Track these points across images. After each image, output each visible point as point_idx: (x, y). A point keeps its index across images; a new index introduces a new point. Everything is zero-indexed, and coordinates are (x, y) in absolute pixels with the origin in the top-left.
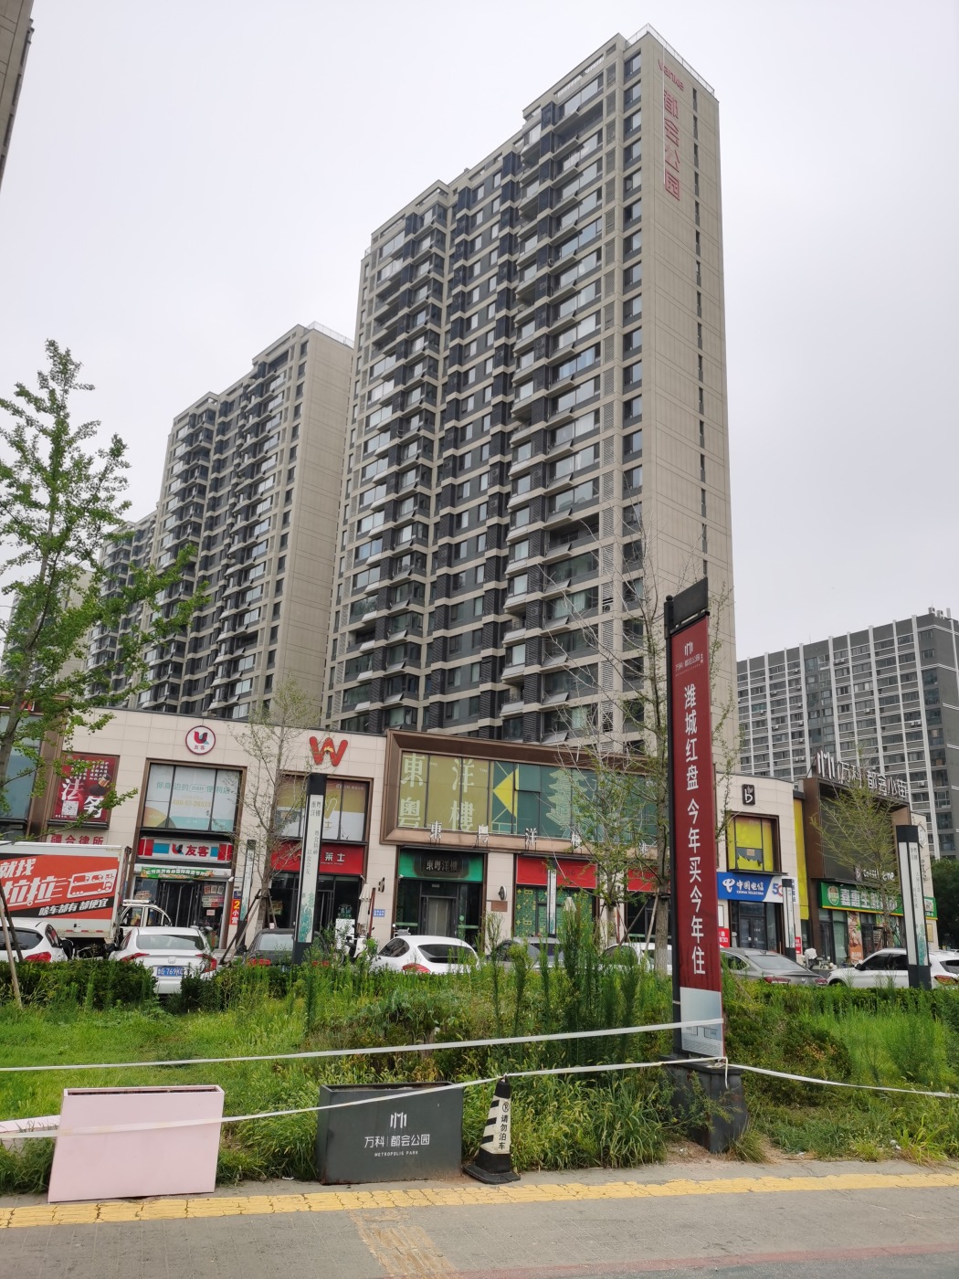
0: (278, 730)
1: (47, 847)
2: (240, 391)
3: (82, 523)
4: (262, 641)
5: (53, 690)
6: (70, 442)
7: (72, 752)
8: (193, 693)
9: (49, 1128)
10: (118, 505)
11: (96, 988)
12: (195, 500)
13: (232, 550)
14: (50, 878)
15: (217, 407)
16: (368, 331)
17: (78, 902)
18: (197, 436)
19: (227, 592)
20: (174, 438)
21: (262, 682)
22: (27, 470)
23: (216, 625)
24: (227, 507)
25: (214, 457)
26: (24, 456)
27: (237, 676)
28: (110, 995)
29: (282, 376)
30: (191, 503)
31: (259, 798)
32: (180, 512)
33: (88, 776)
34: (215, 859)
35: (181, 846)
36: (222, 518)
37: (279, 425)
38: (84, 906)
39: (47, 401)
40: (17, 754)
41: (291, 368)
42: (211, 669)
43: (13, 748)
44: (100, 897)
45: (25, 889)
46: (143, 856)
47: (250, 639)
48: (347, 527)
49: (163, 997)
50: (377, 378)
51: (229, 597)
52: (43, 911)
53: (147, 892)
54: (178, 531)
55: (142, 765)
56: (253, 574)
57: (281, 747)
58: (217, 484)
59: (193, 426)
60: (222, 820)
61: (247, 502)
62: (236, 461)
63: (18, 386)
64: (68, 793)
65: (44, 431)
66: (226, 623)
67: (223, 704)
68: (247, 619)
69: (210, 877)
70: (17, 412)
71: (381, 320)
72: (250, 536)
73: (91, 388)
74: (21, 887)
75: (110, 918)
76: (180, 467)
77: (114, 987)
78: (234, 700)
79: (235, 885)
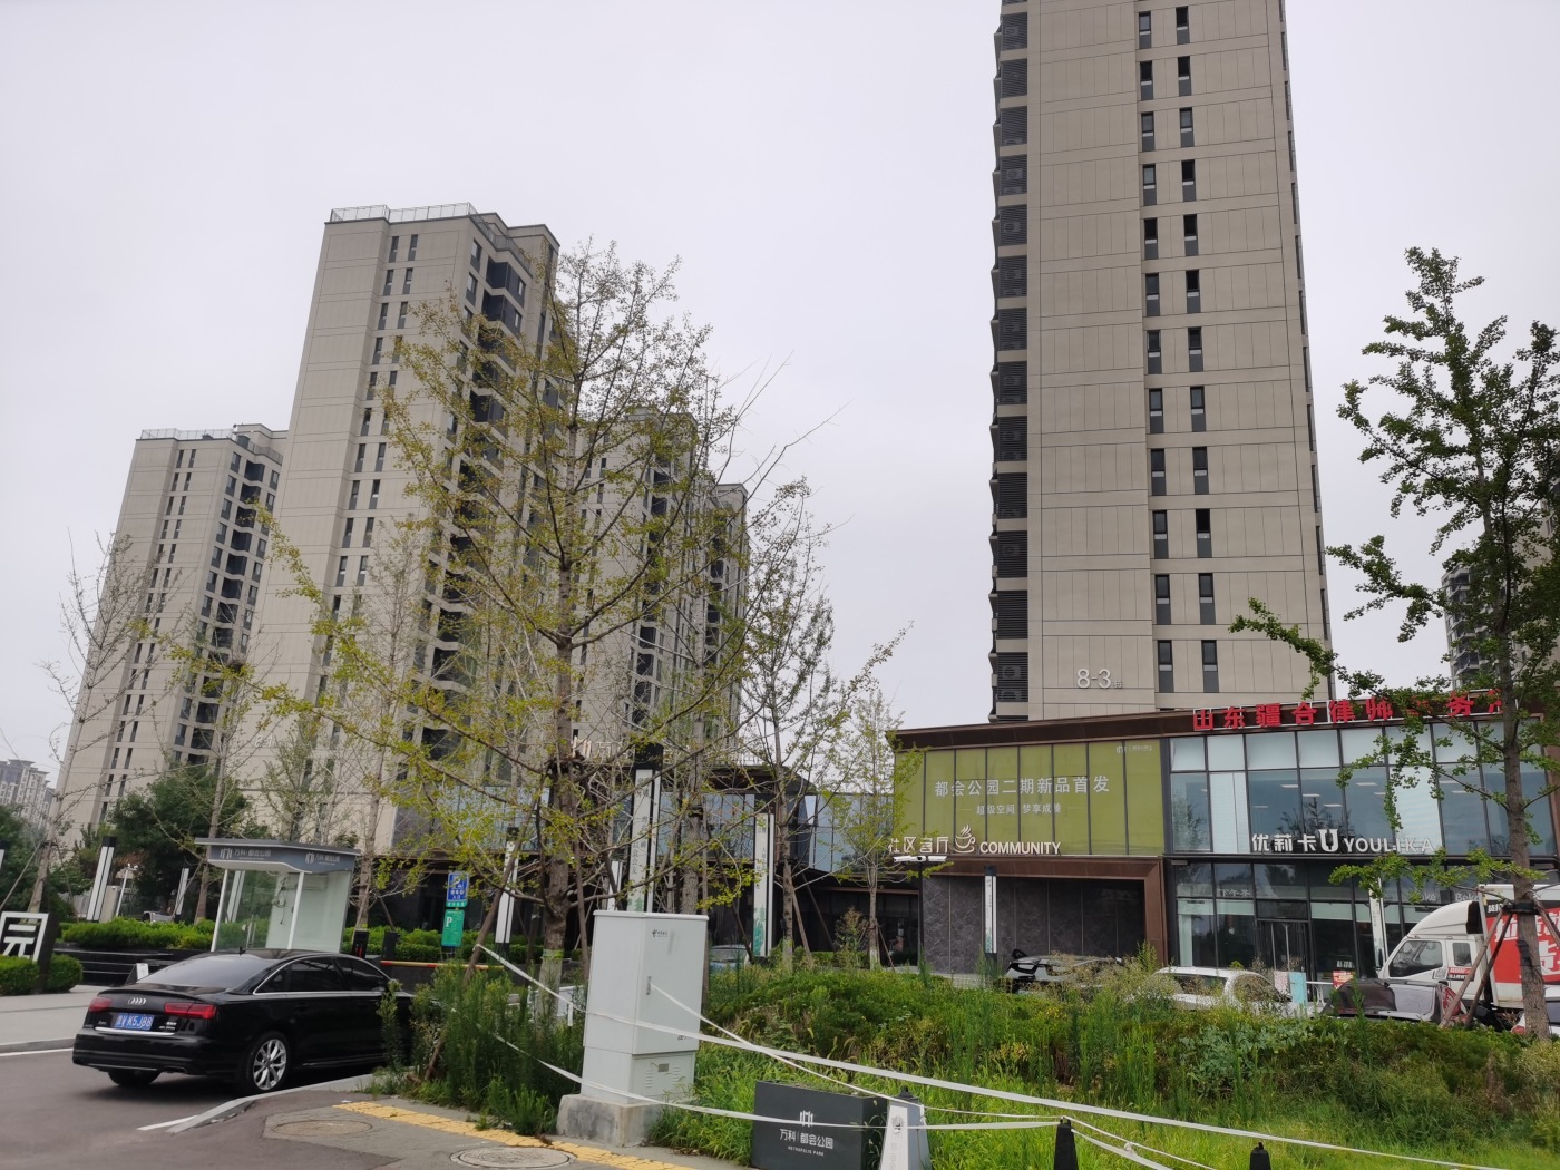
3: (1523, 452)
6: (1474, 359)
26: (1421, 400)
39: (1427, 322)
40: (1529, 766)
43: (1521, 761)
63: (1387, 320)
65: (1435, 359)
70: (1395, 351)
73: (1479, 281)
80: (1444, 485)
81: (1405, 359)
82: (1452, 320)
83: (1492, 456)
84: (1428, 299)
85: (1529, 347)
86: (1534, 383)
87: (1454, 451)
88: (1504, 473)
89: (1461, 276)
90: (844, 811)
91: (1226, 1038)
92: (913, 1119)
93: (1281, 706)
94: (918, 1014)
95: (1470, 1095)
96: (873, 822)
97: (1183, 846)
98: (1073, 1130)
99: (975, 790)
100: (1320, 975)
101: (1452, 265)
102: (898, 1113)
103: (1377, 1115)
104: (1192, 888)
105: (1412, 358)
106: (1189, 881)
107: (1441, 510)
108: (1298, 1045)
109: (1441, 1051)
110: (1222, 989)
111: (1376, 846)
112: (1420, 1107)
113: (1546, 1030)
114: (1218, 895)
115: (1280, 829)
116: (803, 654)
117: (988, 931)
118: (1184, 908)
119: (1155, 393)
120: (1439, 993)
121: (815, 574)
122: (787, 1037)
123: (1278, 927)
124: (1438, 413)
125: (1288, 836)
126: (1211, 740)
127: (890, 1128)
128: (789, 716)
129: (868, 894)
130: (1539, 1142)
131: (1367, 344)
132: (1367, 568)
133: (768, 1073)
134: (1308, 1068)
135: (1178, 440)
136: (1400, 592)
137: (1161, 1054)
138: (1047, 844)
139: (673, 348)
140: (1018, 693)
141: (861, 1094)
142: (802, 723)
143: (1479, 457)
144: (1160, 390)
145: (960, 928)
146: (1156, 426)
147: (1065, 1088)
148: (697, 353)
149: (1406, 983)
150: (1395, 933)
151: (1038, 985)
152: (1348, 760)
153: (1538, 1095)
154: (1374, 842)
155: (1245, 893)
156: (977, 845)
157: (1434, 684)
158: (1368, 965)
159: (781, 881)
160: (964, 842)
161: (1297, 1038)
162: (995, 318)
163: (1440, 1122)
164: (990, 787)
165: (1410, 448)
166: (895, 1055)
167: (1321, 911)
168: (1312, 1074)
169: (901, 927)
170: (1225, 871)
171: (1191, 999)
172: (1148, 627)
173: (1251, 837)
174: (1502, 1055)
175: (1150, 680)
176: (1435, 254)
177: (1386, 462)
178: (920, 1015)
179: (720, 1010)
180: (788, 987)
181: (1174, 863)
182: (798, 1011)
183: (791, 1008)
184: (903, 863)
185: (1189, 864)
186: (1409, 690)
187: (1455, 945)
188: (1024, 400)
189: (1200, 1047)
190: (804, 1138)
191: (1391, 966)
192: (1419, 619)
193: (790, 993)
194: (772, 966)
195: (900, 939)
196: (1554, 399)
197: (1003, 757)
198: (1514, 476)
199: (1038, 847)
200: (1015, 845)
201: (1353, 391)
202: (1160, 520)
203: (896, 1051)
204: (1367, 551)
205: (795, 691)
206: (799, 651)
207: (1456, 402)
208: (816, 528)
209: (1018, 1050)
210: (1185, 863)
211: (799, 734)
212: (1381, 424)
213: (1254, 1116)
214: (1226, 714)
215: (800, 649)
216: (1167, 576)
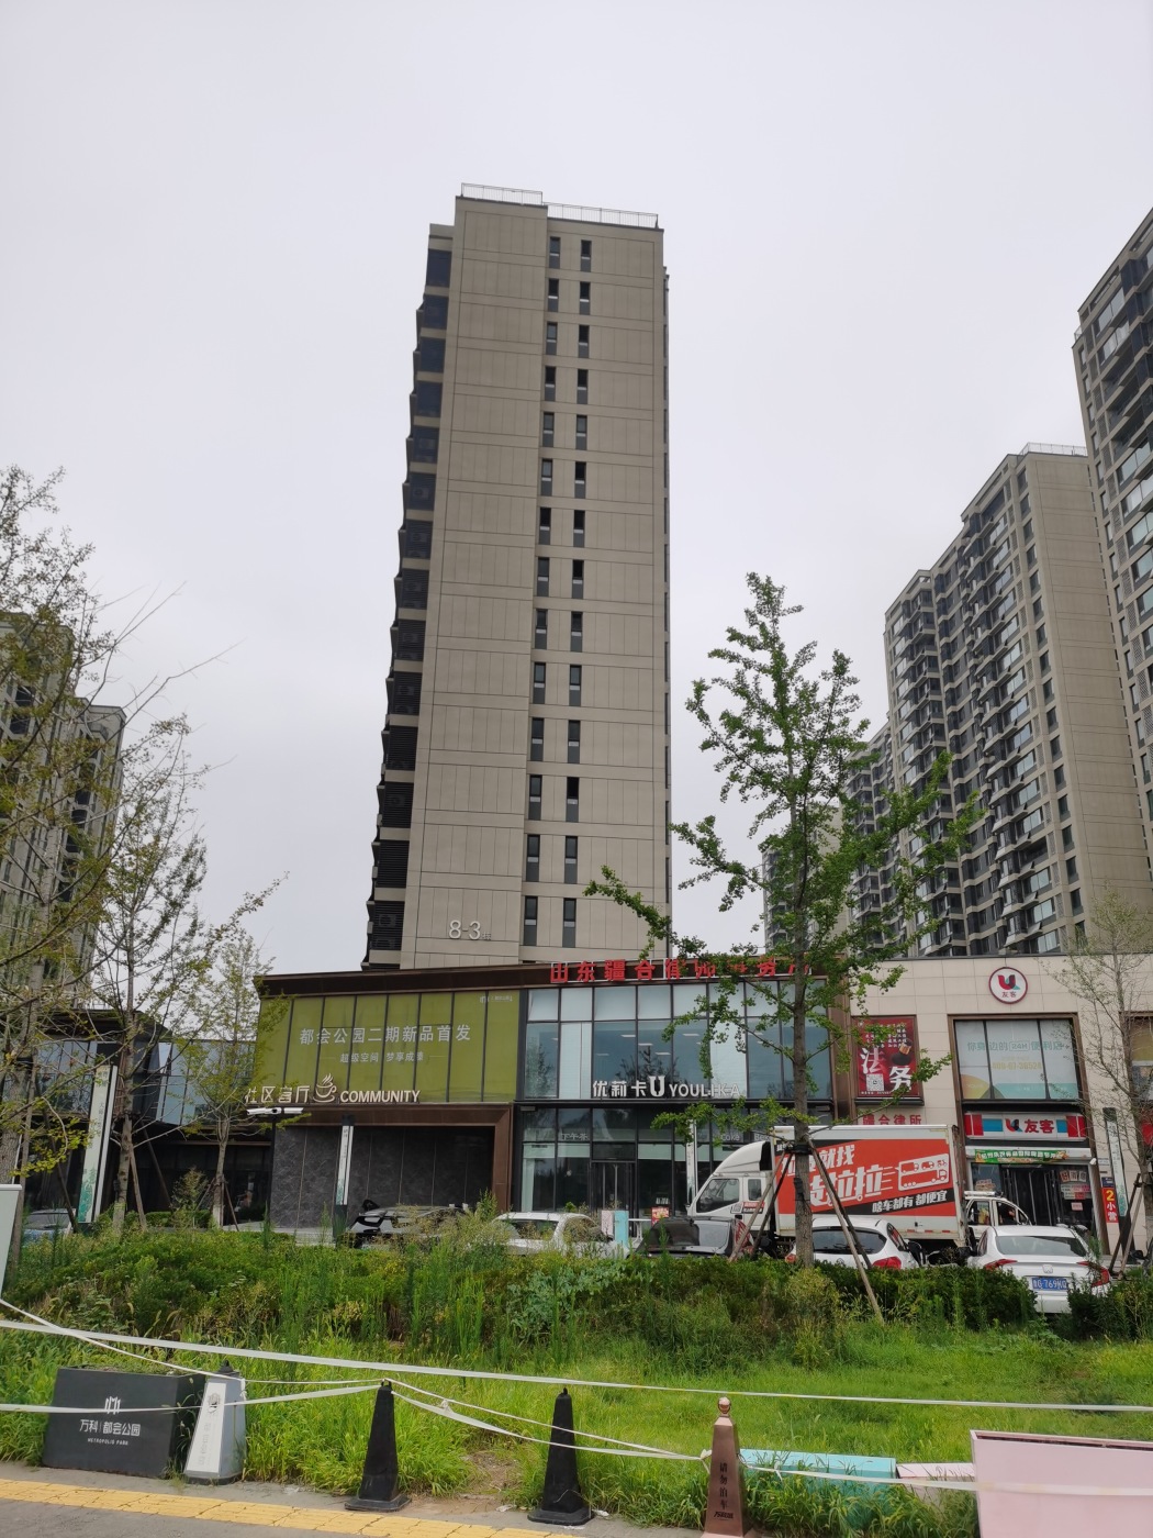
0: (1108, 960)
1: (859, 1130)
2: (955, 557)
3: (822, 757)
4: (1053, 850)
5: (832, 949)
6: (791, 674)
7: (868, 1017)
8: (982, 928)
9: (964, 1479)
10: (856, 728)
11: (964, 1304)
12: (930, 698)
13: (988, 745)
14: (875, 1168)
15: (931, 584)
16: (1102, 427)
17: (913, 1194)
18: (916, 624)
19: (994, 798)
20: (890, 635)
21: (1066, 901)
22: (756, 715)
23: (990, 840)
24: (970, 697)
25: (940, 643)
26: (750, 702)
27: (1031, 898)
28: (983, 1313)
29: (1002, 521)
30: (926, 703)
31: (1105, 1052)
32: (916, 717)
33: (886, 1044)
34: (1064, 1136)
35: (1016, 1122)
36: (966, 710)
37: (1011, 580)
38: (920, 1200)
39: (759, 637)
40: (812, 1025)
41: (1011, 509)
42: (996, 895)
43: (807, 1019)
44: (936, 1188)
45: (850, 1181)
46: (972, 1137)
47: (1037, 850)
48: (1135, 679)
49: (1052, 1318)
50: (1130, 479)
51: (997, 803)
52: (877, 1207)
53: (989, 1181)
54: (918, 739)
55: (944, 1025)
56: (1021, 769)
57: (1118, 982)
58: (951, 673)
59: (909, 615)
60: (1061, 1085)
61: (993, 684)
62: (968, 640)
63: (730, 630)
64: (869, 1065)
65: (762, 669)
66: (1002, 836)
67: (1022, 936)
68: (1028, 825)
69: (1063, 1159)
70: (734, 658)
71: (1116, 408)
72: (1007, 724)
73: (799, 609)
74: (846, 1179)
75: (953, 1213)
76: (903, 666)
77: (985, 1302)
78: (1036, 929)
79: (1101, 1168)
80: (763, 778)
81: (741, 666)
82: (778, 638)
83: (798, 757)
84: (761, 618)
85: (831, 671)
86: (832, 701)
87: (772, 750)
88: (808, 773)
89: (787, 602)
90: (200, 1060)
91: (549, 1282)
92: (231, 1395)
93: (626, 962)
94: (252, 1278)
95: (747, 1322)
96: (229, 1073)
97: (533, 1093)
98: (393, 1392)
99: (341, 1038)
100: (641, 1212)
101: (780, 592)
102: (215, 1390)
103: (671, 1348)
104: (538, 1132)
105: (745, 666)
106: (535, 1126)
107: (759, 799)
108: (611, 1286)
109: (728, 1283)
110: (551, 1235)
111: (695, 1091)
112: (707, 1336)
113: (811, 1257)
114: (560, 1139)
115: (618, 1075)
116: (170, 894)
117: (340, 1183)
118: (530, 1152)
119: (540, 666)
120: (734, 1227)
121: (186, 816)
122: (103, 1314)
123: (609, 1167)
124: (762, 715)
125: (624, 1082)
126: (565, 992)
127: (205, 1407)
128: (146, 959)
129: (217, 1148)
130: (796, 1361)
131: (711, 649)
132: (700, 845)
133: (76, 1357)
134: (617, 1308)
135: (556, 713)
136: (724, 867)
137: (490, 1303)
138: (407, 1092)
139: (46, 563)
140: (392, 941)
141: (178, 1372)
142: (160, 968)
143: (790, 758)
144: (544, 664)
145: (313, 1179)
146: (538, 697)
147: (395, 1345)
148: (74, 572)
149: (709, 1218)
150: (705, 1169)
151: (380, 1239)
152: (678, 1013)
153: (799, 1318)
154: (693, 1088)
155: (583, 1136)
156: (337, 1094)
157: (745, 950)
158: (680, 1200)
159: (119, 1139)
160: (324, 1091)
161: (610, 1279)
162: (399, 575)
163: (721, 1350)
164: (357, 1034)
165: (739, 742)
166: (222, 1324)
167: (647, 1152)
168: (621, 1313)
169: (252, 1181)
170: (568, 1116)
171: (521, 1243)
172: (517, 883)
173: (592, 1083)
174: (775, 1283)
175: (516, 933)
176: (768, 579)
177: (719, 753)
178: (255, 1279)
179: (29, 1287)
180: (111, 1257)
181: (523, 1109)
182: (119, 1284)
183: (112, 1281)
184: (257, 1116)
185: (536, 1110)
186: (725, 955)
187: (750, 1181)
188: (420, 658)
189: (525, 1293)
190: (107, 1428)
191: (698, 1203)
192: (737, 892)
193: (112, 1264)
194: (97, 1235)
195: (249, 1194)
196: (847, 715)
197: (371, 1005)
198: (815, 776)
199: (396, 1096)
200: (376, 1093)
201: (700, 688)
202: (535, 784)
203: (224, 1320)
204: (702, 828)
205: (155, 934)
206: (165, 891)
207: (776, 708)
208: (194, 766)
209: (352, 1308)
210: (533, 1109)
211: (156, 980)
212: (722, 718)
213: (568, 1357)
214: (579, 968)
215: (167, 889)
216: (538, 836)
